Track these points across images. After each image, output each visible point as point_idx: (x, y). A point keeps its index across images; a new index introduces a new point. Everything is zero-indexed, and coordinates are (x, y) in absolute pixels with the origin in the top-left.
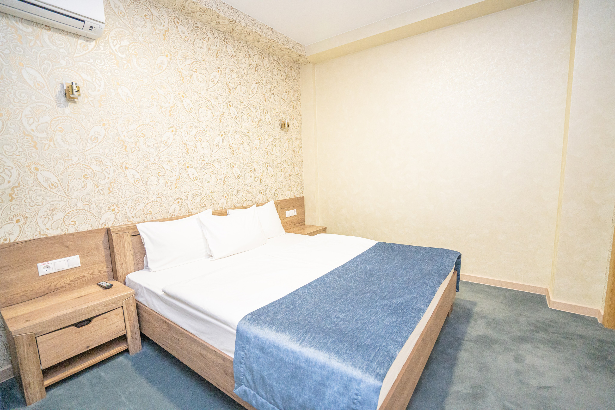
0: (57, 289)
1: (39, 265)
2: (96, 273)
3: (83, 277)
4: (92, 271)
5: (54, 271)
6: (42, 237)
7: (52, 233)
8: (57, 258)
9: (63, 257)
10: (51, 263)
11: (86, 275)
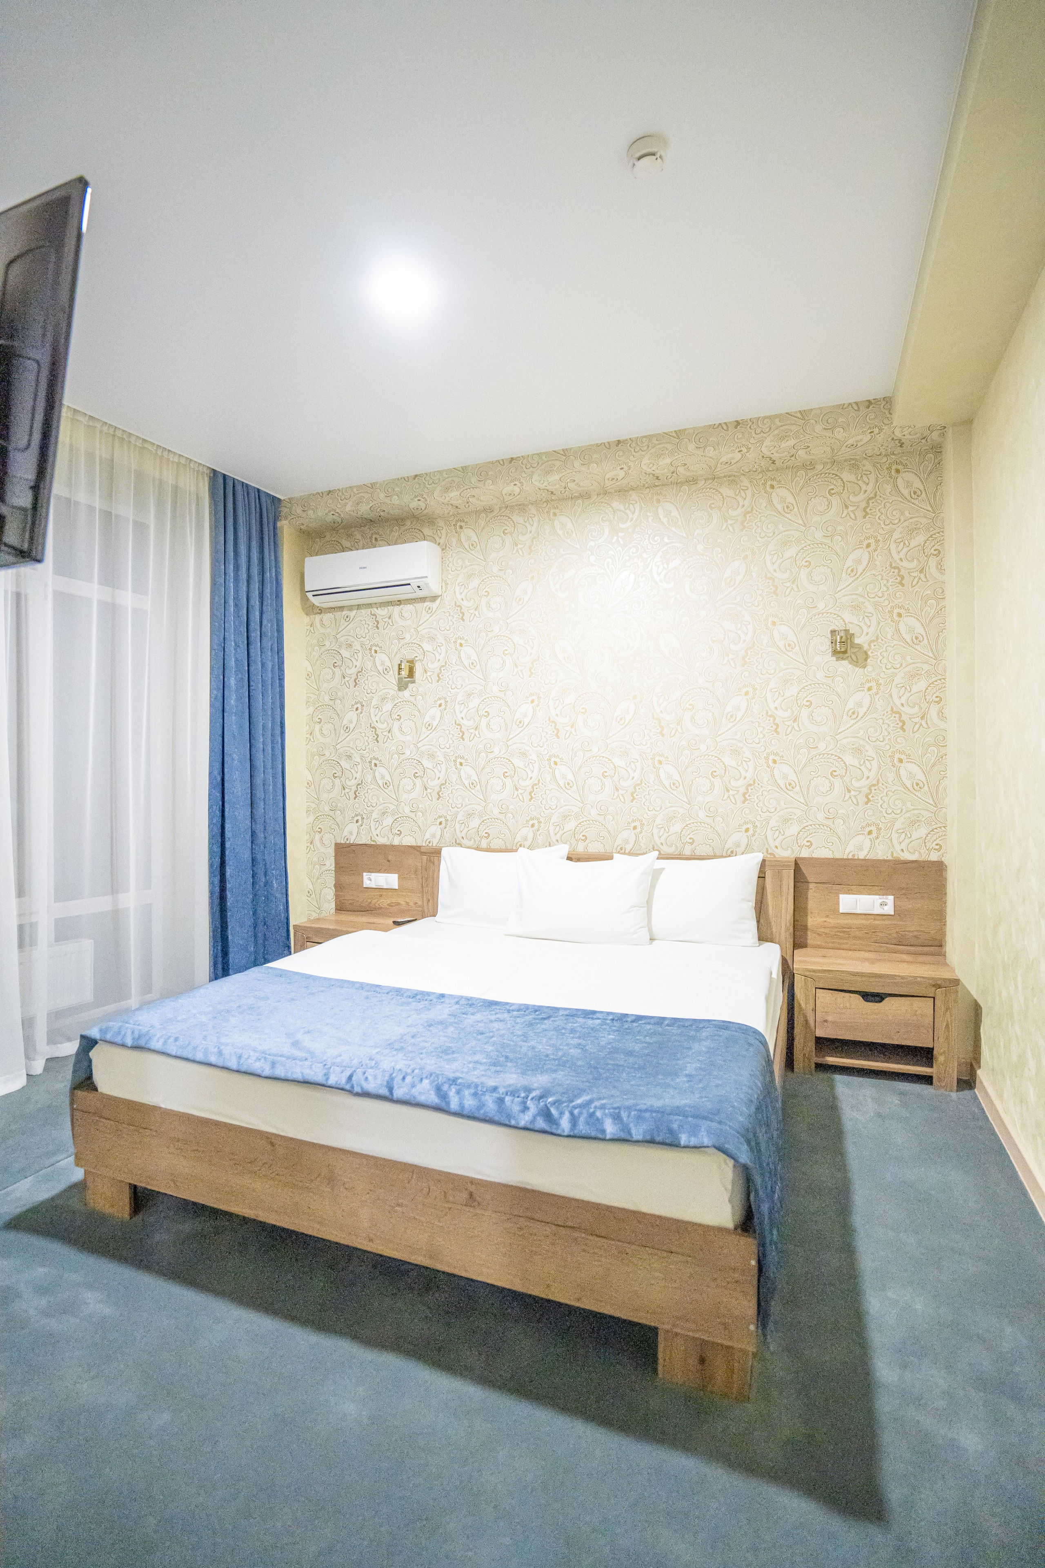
0: (376, 909)
1: (365, 874)
2: (411, 904)
3: (398, 904)
4: (408, 901)
5: (374, 887)
6: (372, 843)
7: (381, 841)
8: (379, 871)
9: (384, 873)
10: (373, 876)
11: (401, 903)
